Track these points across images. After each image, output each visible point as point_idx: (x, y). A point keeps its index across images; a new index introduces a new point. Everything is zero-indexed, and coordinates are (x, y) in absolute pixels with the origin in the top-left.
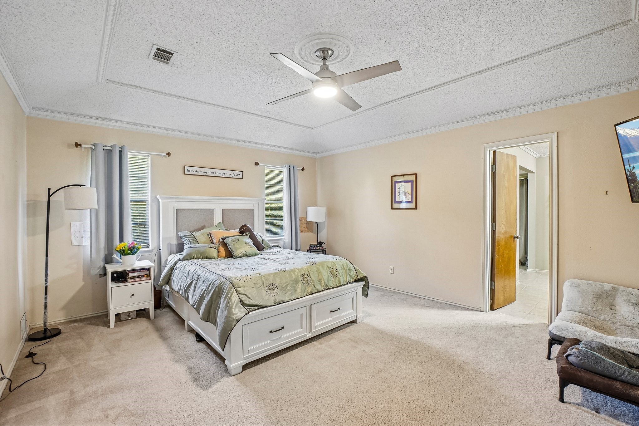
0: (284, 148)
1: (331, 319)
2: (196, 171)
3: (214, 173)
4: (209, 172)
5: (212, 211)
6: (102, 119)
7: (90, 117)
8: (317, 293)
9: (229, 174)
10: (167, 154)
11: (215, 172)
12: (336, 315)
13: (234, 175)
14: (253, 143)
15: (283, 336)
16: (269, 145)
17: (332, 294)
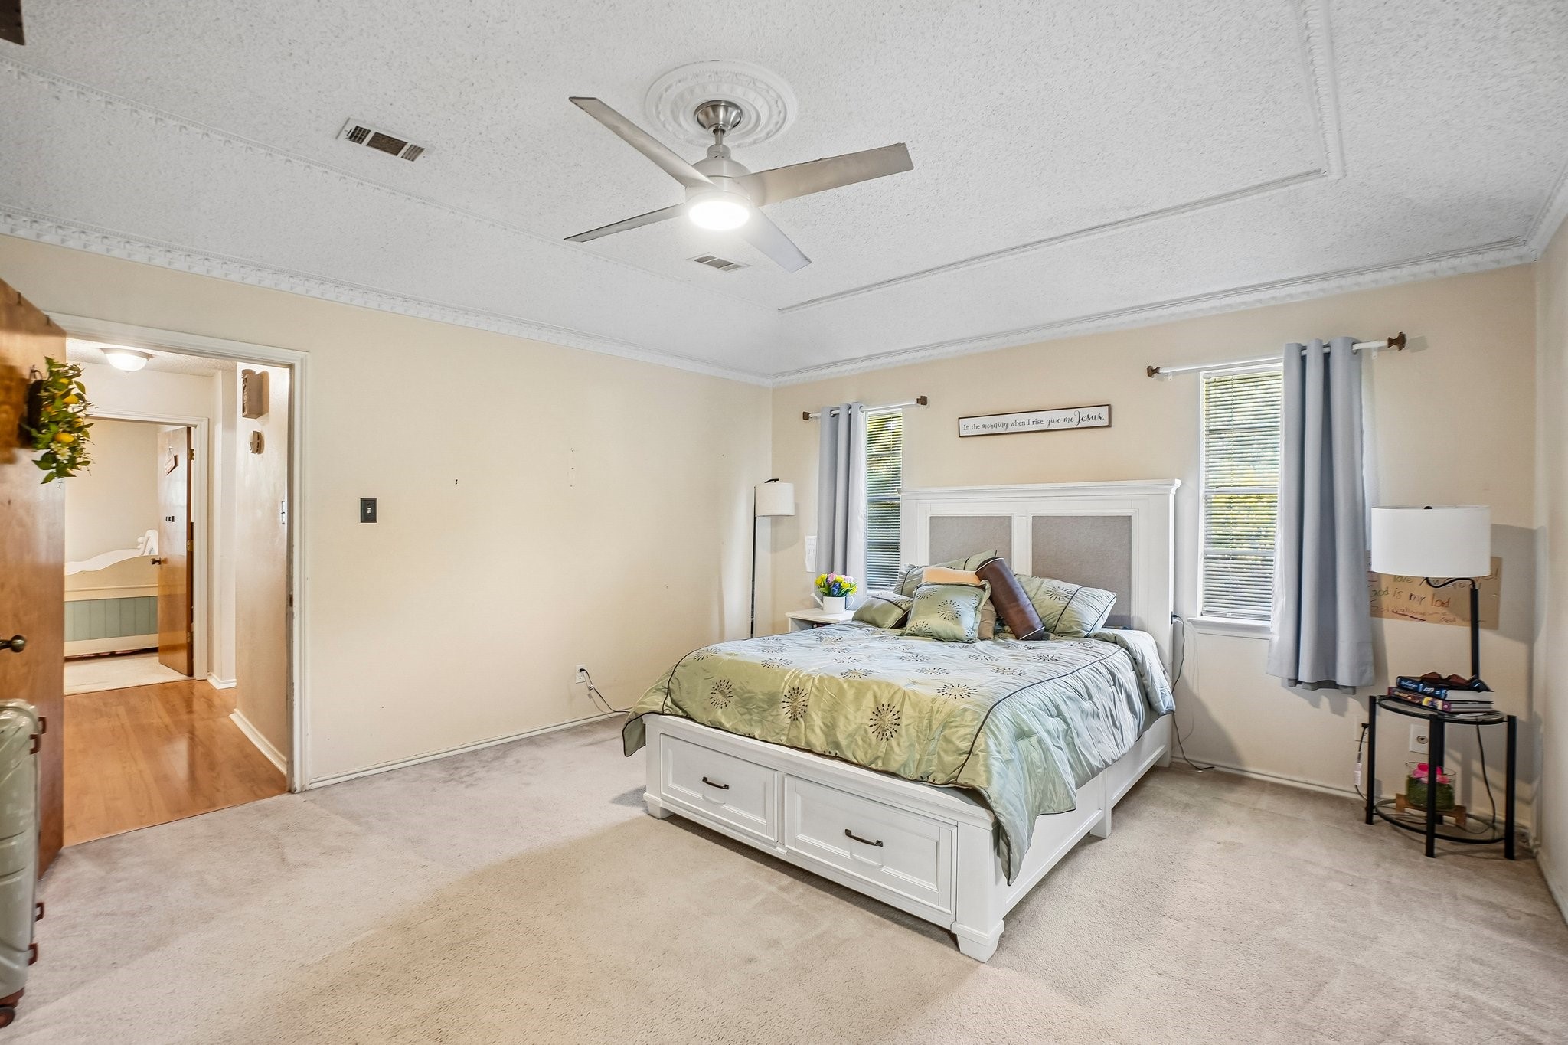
0: (1289, 282)
1: (846, 854)
2: (983, 426)
3: (1027, 423)
4: (1012, 424)
5: (1006, 522)
6: (835, 364)
7: (821, 367)
8: (809, 754)
9: (1065, 420)
10: (919, 401)
11: (1027, 421)
12: (863, 853)
13: (1081, 419)
14: (1144, 308)
15: (726, 807)
16: (1210, 296)
17: (851, 780)
